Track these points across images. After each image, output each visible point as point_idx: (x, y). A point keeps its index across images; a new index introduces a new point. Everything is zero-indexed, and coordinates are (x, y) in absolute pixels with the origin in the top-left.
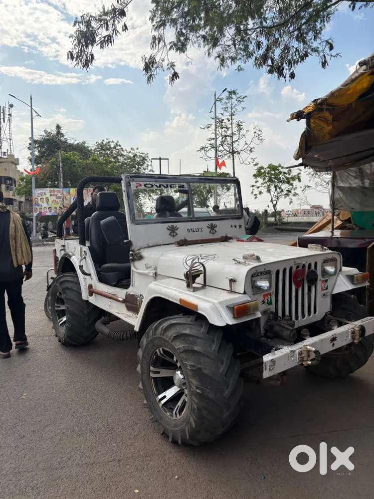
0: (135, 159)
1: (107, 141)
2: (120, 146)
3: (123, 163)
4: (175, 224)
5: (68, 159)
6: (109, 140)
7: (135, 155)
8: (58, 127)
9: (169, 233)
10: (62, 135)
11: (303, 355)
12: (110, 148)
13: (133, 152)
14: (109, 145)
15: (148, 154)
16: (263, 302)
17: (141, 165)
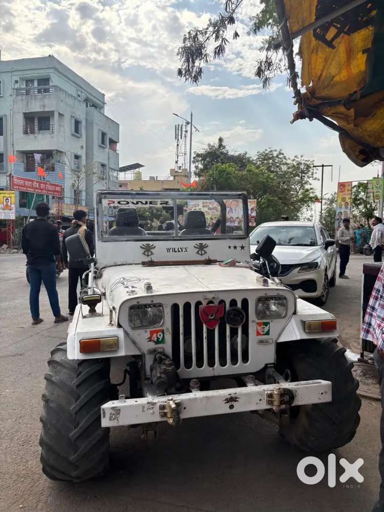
0: (300, 167)
1: (270, 150)
2: (283, 154)
3: (286, 173)
4: (151, 243)
5: (224, 171)
6: (272, 149)
7: (299, 164)
8: (221, 140)
9: (142, 252)
10: (224, 147)
11: (166, 411)
12: (273, 157)
13: (297, 159)
14: (271, 154)
15: (313, 161)
16: (150, 339)
17: (305, 174)
